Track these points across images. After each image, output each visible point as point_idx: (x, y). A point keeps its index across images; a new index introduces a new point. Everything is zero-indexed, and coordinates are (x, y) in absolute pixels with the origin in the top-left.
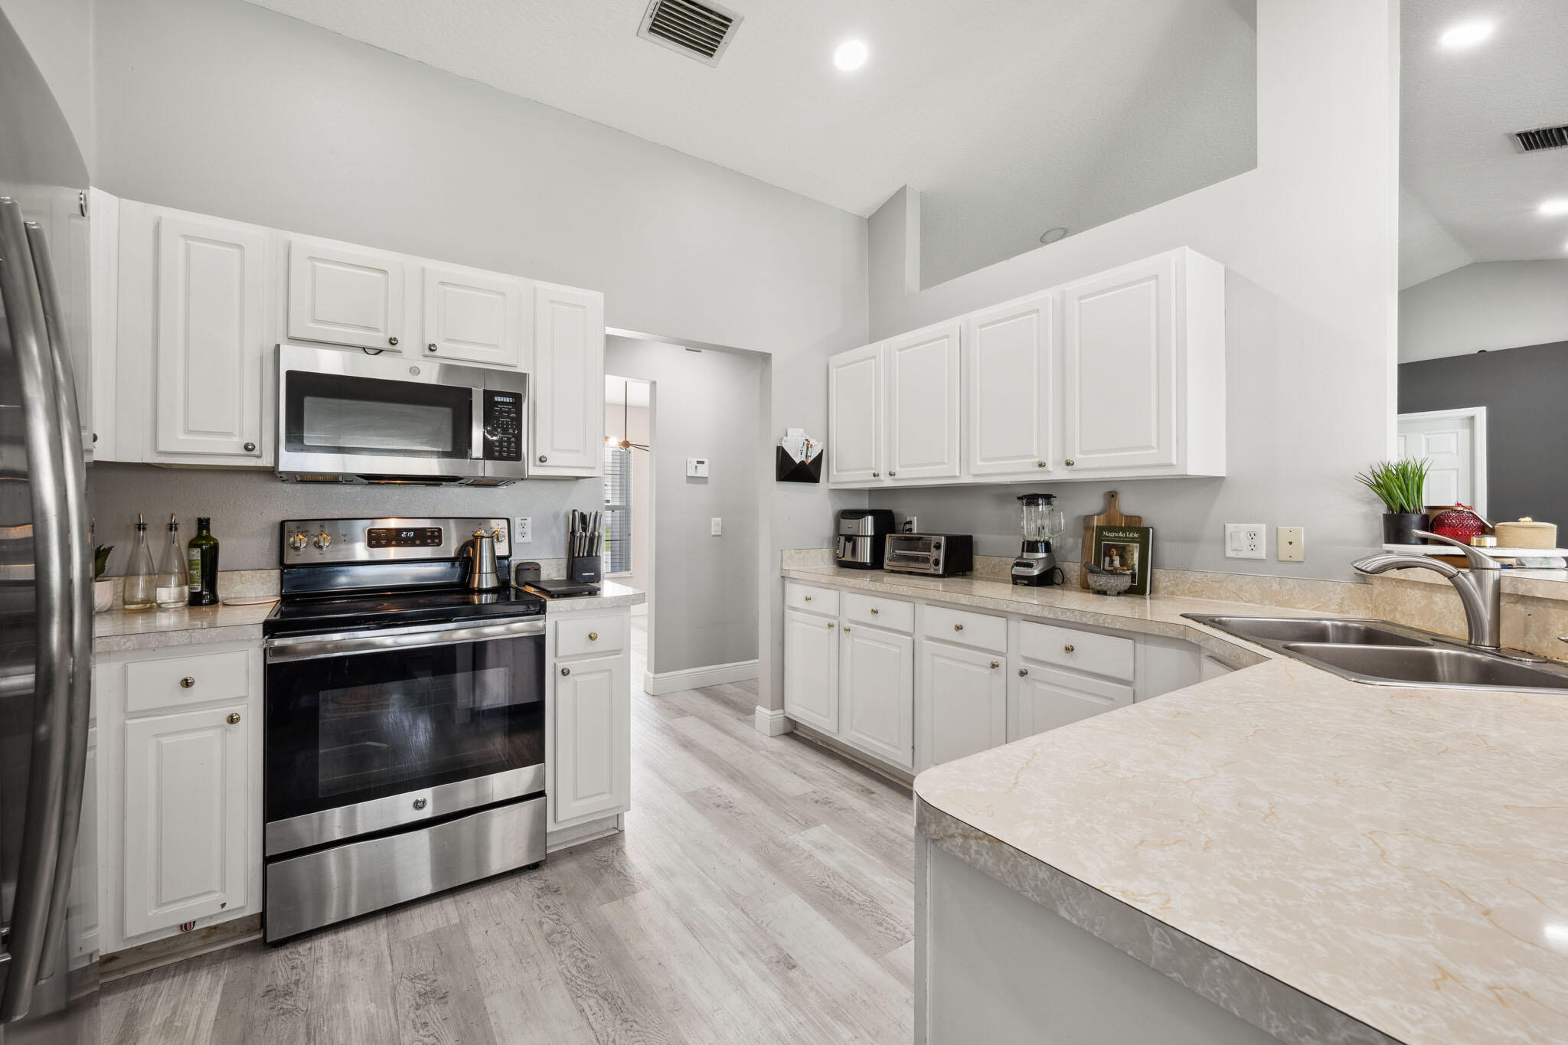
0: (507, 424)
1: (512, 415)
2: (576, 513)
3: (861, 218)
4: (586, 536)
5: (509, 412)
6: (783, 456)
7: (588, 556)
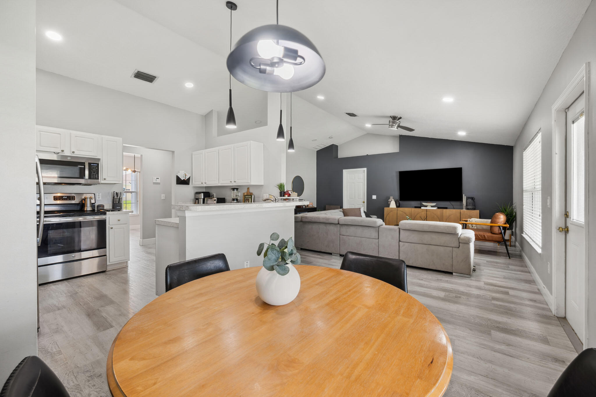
0: (95, 170)
1: (96, 169)
2: (115, 192)
3: (203, 116)
4: (118, 198)
5: (95, 168)
6: (178, 178)
7: (118, 203)
